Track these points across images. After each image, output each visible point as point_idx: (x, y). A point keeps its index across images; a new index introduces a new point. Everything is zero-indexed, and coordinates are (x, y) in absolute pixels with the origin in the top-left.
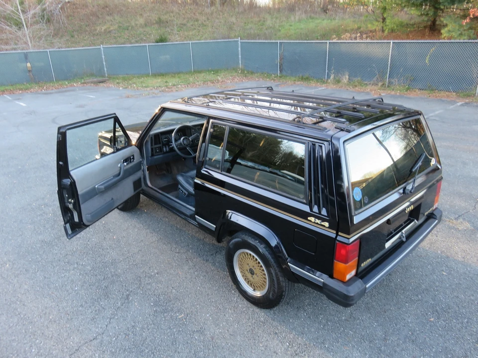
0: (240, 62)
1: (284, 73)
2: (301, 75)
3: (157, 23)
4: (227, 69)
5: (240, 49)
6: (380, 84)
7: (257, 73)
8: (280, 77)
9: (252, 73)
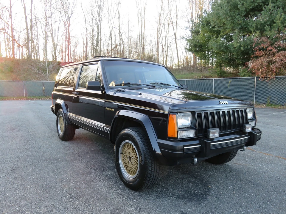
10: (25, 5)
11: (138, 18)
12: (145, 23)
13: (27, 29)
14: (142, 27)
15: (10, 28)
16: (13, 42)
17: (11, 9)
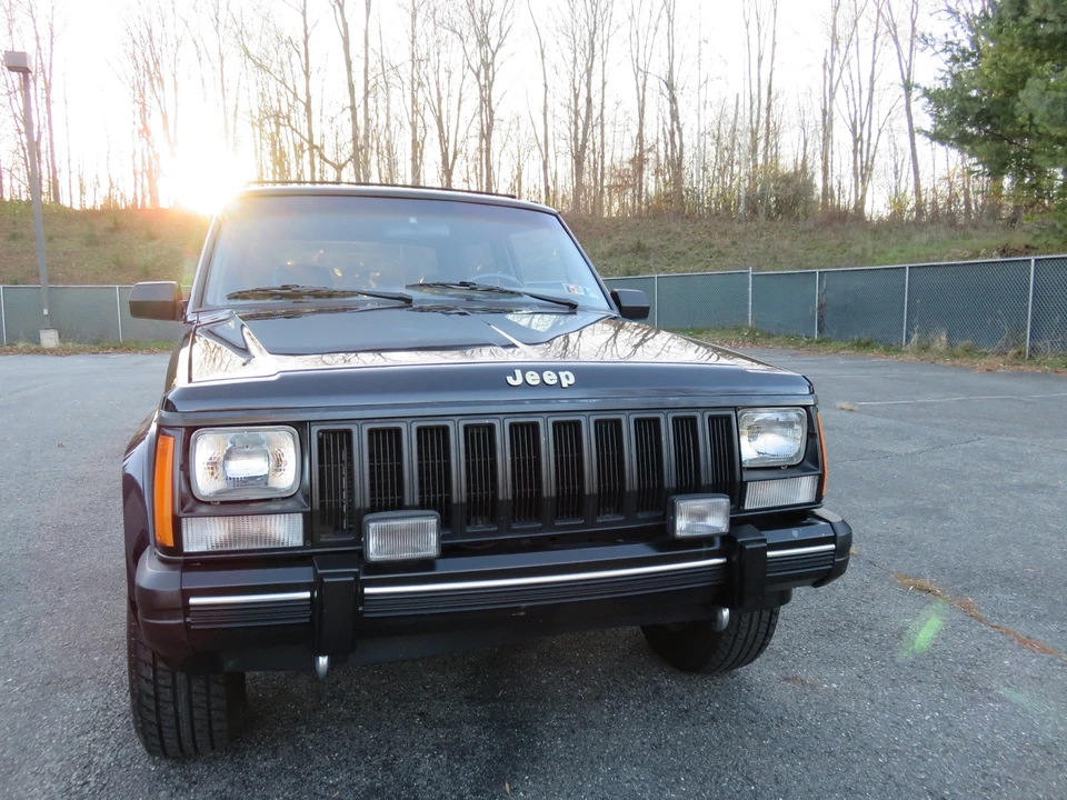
0: (750, 315)
1: (827, 335)
2: (856, 337)
3: (632, 250)
4: (723, 328)
5: (750, 289)
6: (1012, 352)
7: (778, 336)
8: (818, 342)
9: (769, 336)
10: (345, 25)
11: (747, 26)
12: (774, 44)
13: (353, 108)
14: (760, 59)
15: (302, 108)
16: (312, 155)
17: (306, 43)
